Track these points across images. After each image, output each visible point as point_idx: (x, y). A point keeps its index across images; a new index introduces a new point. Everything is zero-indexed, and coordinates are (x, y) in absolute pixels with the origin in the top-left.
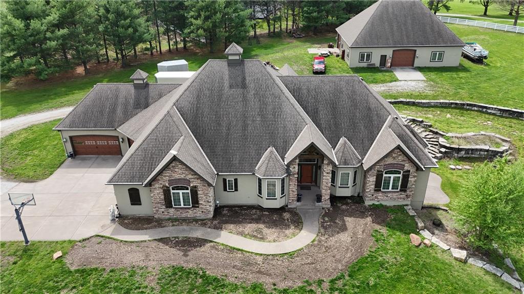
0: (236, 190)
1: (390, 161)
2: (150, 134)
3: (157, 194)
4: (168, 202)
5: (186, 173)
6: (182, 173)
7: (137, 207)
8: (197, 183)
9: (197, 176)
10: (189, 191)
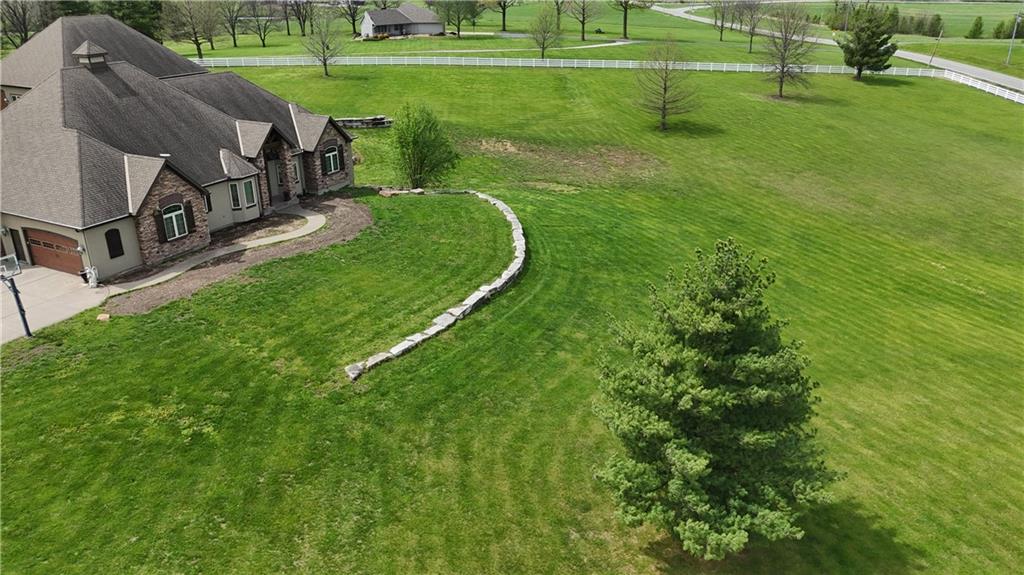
2: (80, 162)
3: (148, 226)
4: (162, 235)
5: (177, 184)
6: (173, 186)
7: (119, 260)
8: (190, 196)
9: (189, 186)
10: (182, 211)
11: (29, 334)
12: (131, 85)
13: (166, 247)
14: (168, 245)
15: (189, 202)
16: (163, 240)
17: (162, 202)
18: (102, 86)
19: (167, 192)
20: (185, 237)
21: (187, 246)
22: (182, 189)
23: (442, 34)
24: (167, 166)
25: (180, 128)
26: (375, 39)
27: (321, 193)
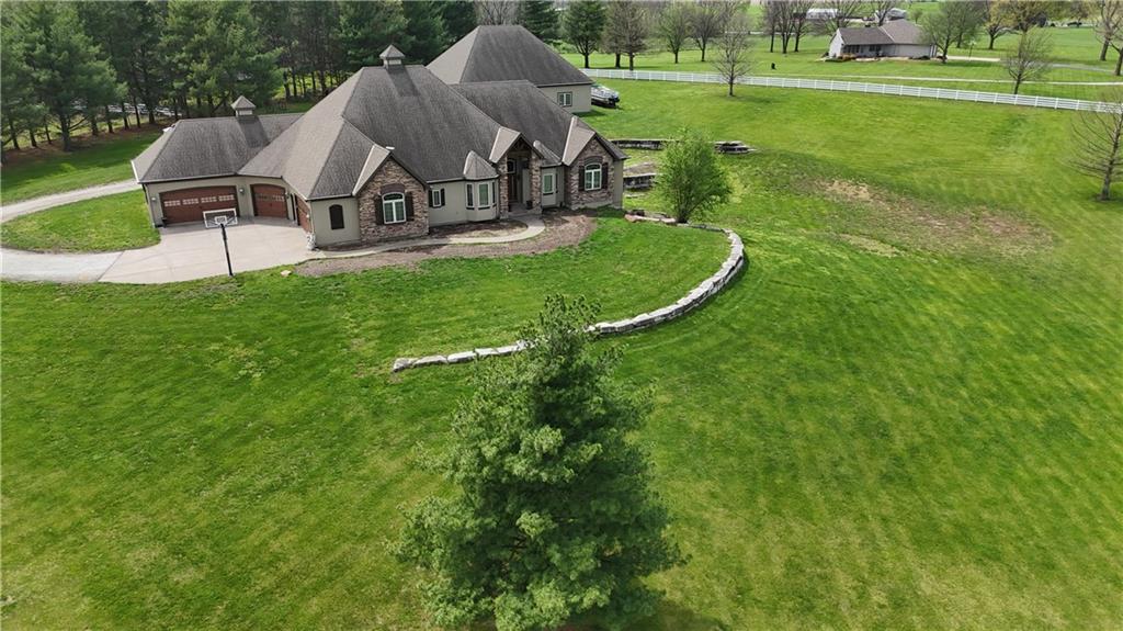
0: (443, 204)
1: (589, 154)
2: (334, 146)
3: (368, 206)
4: (380, 217)
5: (401, 175)
6: (395, 176)
7: (339, 232)
8: (411, 188)
9: (412, 179)
10: (403, 200)
11: (231, 274)
12: (418, 86)
13: (383, 229)
14: (384, 227)
15: (411, 193)
16: (380, 222)
17: (383, 190)
18: (392, 85)
19: (390, 181)
20: (403, 223)
21: (404, 231)
22: (405, 180)
23: (926, 58)
24: (391, 157)
25: (442, 128)
26: (840, 60)
27: (574, 208)
